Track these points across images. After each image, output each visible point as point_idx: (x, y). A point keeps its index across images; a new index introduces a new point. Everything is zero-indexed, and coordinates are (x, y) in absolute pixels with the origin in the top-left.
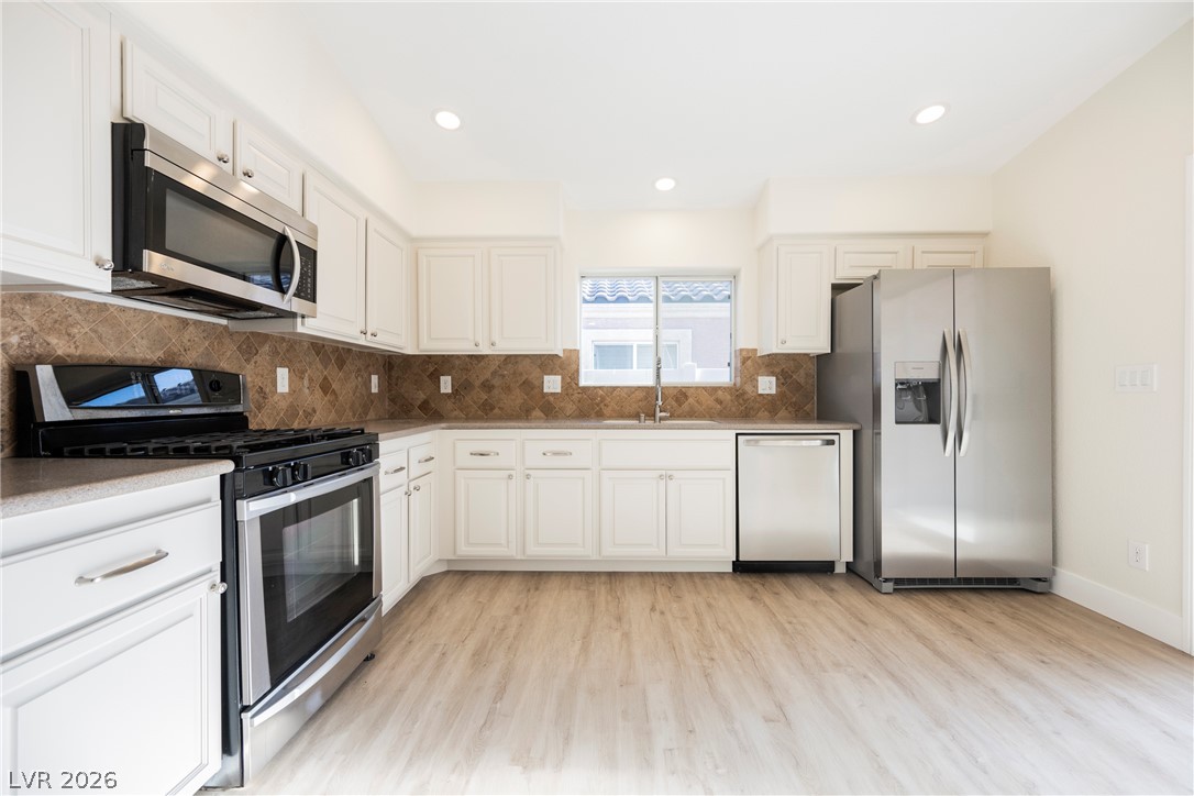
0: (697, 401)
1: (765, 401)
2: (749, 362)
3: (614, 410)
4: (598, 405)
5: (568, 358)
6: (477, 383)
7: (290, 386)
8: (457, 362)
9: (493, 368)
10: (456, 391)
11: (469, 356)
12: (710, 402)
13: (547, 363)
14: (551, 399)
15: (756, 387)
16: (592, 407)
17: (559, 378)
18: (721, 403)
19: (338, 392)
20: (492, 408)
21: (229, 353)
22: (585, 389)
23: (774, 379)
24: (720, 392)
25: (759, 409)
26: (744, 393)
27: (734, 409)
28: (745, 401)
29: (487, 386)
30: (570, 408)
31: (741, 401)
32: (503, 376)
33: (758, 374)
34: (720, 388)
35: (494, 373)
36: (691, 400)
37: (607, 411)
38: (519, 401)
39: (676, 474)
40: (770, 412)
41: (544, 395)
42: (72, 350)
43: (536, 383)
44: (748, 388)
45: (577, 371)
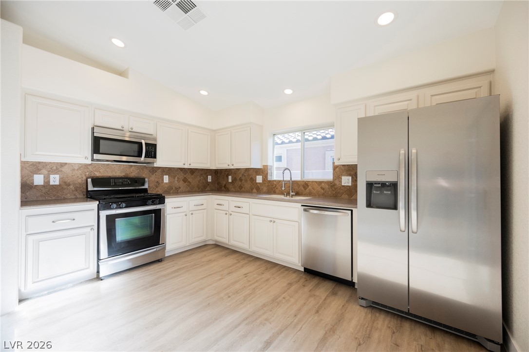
0: (313, 188)
1: (346, 190)
2: (337, 169)
3: (279, 191)
4: (274, 188)
5: (264, 169)
6: (238, 179)
7: (169, 180)
8: (233, 171)
9: (242, 173)
10: (232, 181)
11: (236, 169)
12: (318, 188)
13: (258, 171)
14: (259, 185)
15: (341, 182)
16: (271, 189)
17: (261, 176)
18: (323, 189)
19: (191, 182)
20: (242, 188)
21: (146, 173)
22: (270, 181)
23: (350, 178)
24: (323, 184)
25: (343, 193)
26: (335, 185)
27: (330, 193)
28: (335, 189)
29: (241, 180)
30: (265, 189)
31: (334, 189)
32: (245, 176)
33: (342, 175)
34: (323, 182)
35: (243, 175)
36: (310, 187)
37: (277, 191)
38: (249, 186)
39: (277, 221)
40: (348, 195)
41: (257, 183)
42: (100, 175)
43: (254, 179)
44: (337, 182)
45: (267, 174)
